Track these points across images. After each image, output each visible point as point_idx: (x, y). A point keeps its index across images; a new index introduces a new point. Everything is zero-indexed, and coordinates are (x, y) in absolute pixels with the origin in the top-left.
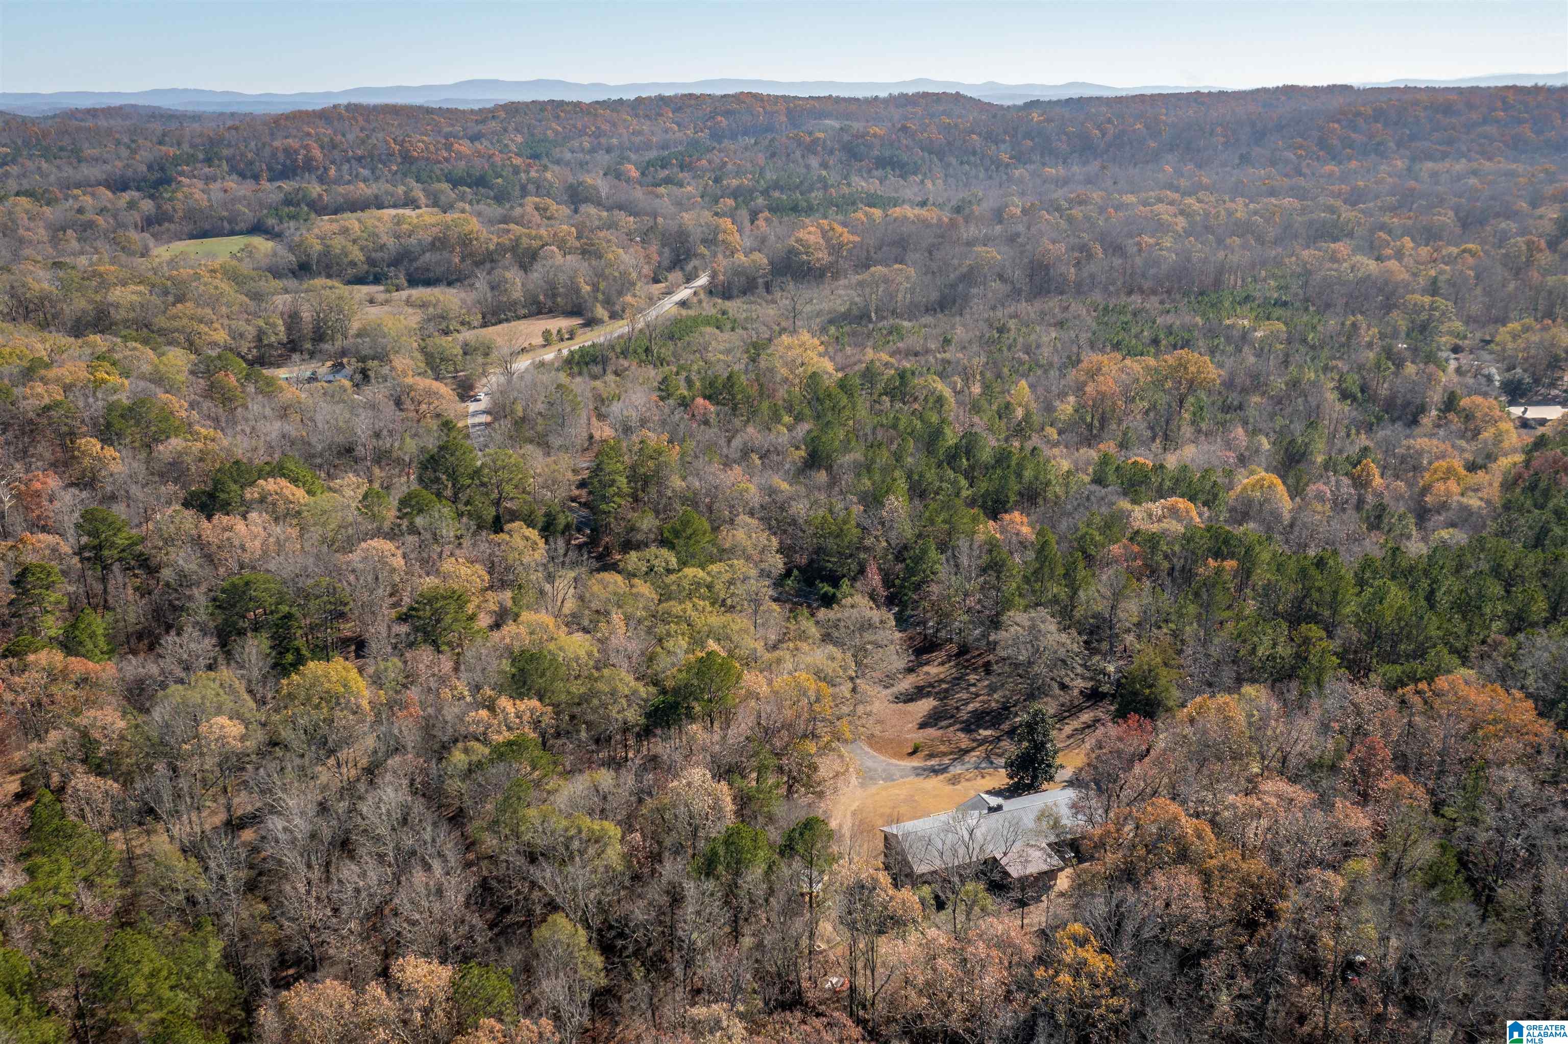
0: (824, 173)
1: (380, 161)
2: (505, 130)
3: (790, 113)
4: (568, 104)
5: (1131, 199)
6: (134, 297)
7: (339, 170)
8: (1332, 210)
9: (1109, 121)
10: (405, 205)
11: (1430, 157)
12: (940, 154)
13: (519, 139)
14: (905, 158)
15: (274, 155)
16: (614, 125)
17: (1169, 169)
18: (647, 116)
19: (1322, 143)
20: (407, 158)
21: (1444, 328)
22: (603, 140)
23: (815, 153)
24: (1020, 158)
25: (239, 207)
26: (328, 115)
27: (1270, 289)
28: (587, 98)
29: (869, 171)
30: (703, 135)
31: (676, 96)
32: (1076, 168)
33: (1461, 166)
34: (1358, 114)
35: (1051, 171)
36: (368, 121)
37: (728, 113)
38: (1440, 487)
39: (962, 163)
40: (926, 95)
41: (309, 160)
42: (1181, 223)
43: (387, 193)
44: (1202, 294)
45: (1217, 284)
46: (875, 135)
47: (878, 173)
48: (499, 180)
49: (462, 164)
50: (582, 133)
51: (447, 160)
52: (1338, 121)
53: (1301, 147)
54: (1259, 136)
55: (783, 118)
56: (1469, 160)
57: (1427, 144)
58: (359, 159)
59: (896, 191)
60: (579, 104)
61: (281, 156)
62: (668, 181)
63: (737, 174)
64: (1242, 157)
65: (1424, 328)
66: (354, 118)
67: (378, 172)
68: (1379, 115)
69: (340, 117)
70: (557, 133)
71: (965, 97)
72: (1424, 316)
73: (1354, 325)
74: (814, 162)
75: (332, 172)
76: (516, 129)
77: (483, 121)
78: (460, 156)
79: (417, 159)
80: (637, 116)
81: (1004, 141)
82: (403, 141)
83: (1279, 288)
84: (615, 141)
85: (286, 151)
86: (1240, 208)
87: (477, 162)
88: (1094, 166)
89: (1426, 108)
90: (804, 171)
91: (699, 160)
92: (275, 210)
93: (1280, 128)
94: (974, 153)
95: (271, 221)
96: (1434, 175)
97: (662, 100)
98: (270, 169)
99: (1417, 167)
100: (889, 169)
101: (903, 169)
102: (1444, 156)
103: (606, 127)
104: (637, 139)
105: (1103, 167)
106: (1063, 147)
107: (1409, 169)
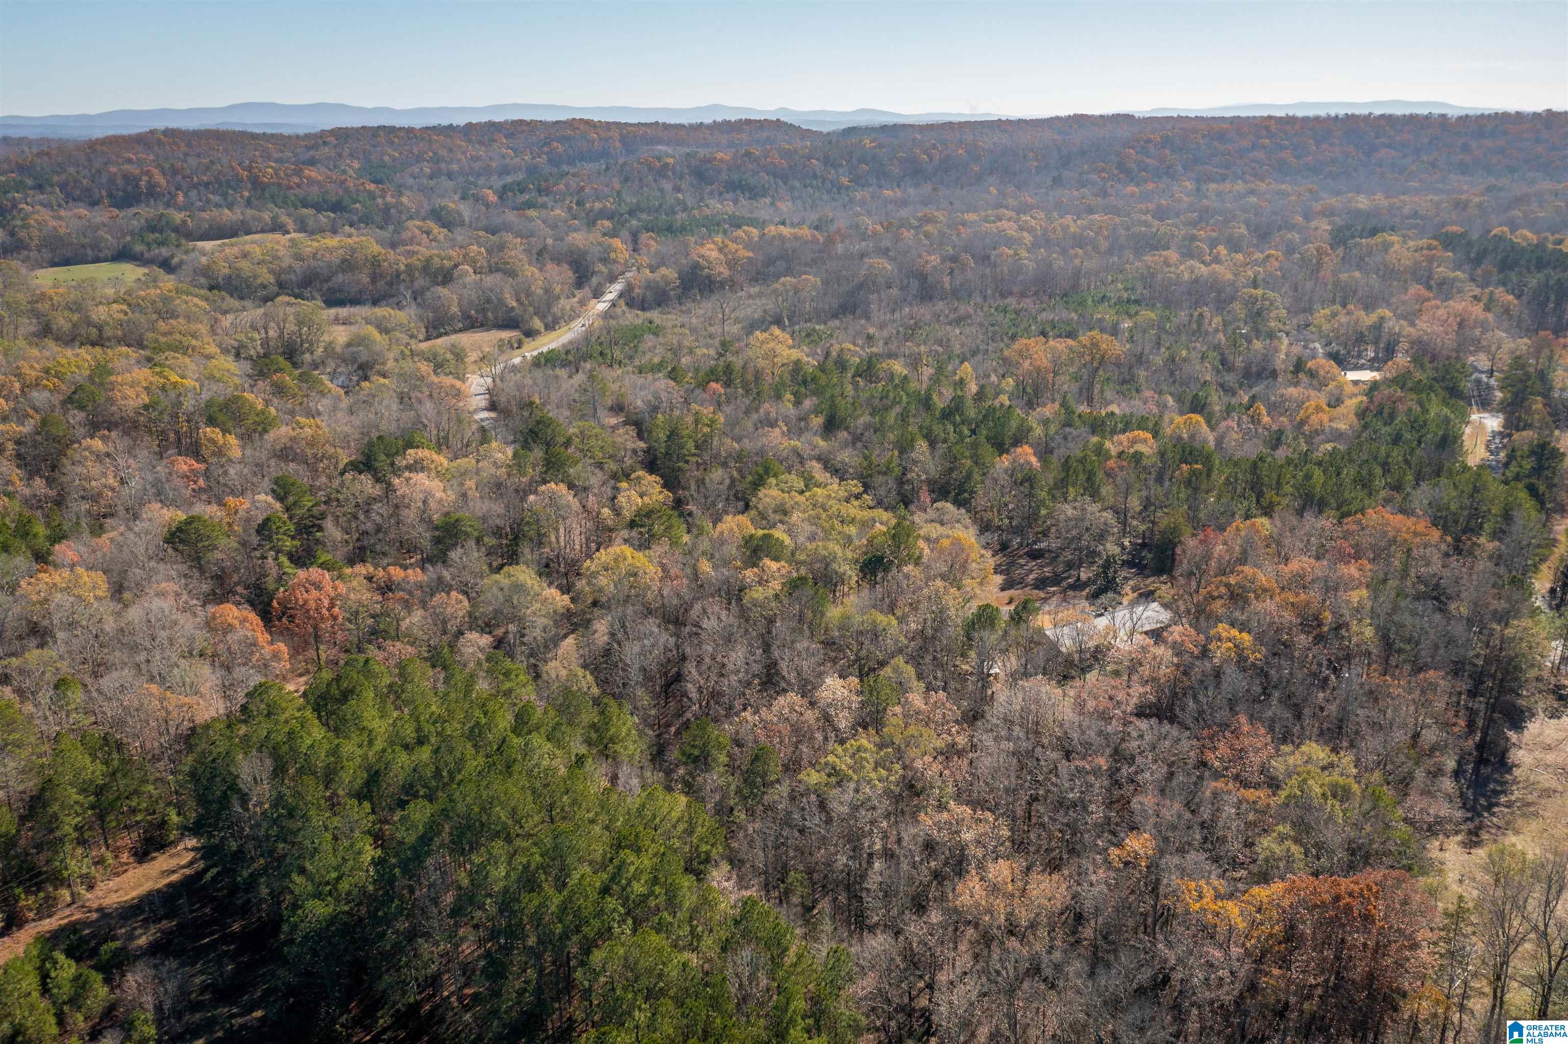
0: (680, 196)
1: (229, 186)
2: (340, 155)
3: (623, 139)
4: (400, 129)
5: (972, 217)
6: (121, 316)
7: (186, 195)
8: (1146, 224)
9: (934, 147)
10: (273, 230)
11: (1211, 180)
12: (785, 179)
13: (356, 165)
14: (752, 181)
15: (112, 181)
16: (451, 150)
17: (993, 190)
18: (480, 142)
19: (1121, 166)
20: (257, 184)
21: (1273, 315)
22: (443, 166)
23: (665, 177)
24: (858, 181)
25: (101, 233)
26: (144, 141)
27: (1117, 290)
28: (418, 123)
29: (721, 194)
30: (542, 160)
31: (506, 122)
32: (911, 190)
33: (1240, 186)
34: (1148, 141)
35: (887, 193)
36: (189, 145)
37: (563, 139)
38: (1314, 419)
39: (805, 186)
40: (748, 122)
41: (152, 187)
42: (1028, 238)
43: (254, 218)
44: (1065, 295)
45: (1075, 287)
46: (721, 160)
47: (730, 195)
48: (358, 205)
49: (315, 189)
50: (419, 158)
51: (298, 185)
52: (1133, 147)
53: (1103, 170)
54: (1066, 161)
55: (618, 144)
56: (1245, 182)
57: (1208, 168)
58: (207, 185)
59: (751, 212)
60: (410, 130)
61: (120, 182)
62: (530, 205)
63: (598, 198)
64: (1054, 179)
65: (1259, 314)
66: (175, 144)
67: (230, 198)
68: (1166, 142)
69: (159, 143)
70: (394, 159)
71: (785, 124)
72: (1258, 305)
73: (1201, 315)
74: (667, 186)
75: (181, 198)
76: (351, 155)
77: (315, 147)
78: (311, 182)
79: (268, 185)
80: (470, 141)
81: (840, 166)
82: (250, 166)
83: (1126, 289)
84: (455, 167)
85: (125, 177)
86: (1070, 222)
87: (331, 187)
88: (927, 188)
89: (1204, 136)
90: (659, 194)
91: (556, 184)
92: (139, 235)
93: (1083, 153)
94: (815, 177)
95: (139, 248)
96: (1219, 194)
97: (492, 126)
98: (110, 196)
99: (1204, 187)
100: (738, 192)
101: (754, 193)
102: (1224, 179)
103: (443, 152)
104: (477, 165)
105: (935, 189)
106: (896, 170)
107: (1198, 190)
